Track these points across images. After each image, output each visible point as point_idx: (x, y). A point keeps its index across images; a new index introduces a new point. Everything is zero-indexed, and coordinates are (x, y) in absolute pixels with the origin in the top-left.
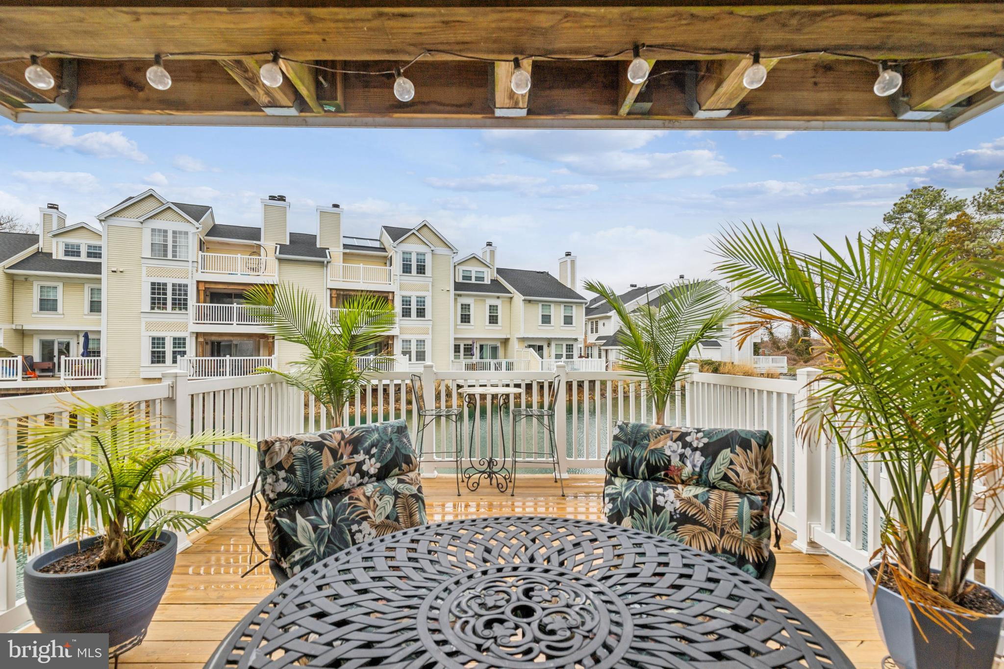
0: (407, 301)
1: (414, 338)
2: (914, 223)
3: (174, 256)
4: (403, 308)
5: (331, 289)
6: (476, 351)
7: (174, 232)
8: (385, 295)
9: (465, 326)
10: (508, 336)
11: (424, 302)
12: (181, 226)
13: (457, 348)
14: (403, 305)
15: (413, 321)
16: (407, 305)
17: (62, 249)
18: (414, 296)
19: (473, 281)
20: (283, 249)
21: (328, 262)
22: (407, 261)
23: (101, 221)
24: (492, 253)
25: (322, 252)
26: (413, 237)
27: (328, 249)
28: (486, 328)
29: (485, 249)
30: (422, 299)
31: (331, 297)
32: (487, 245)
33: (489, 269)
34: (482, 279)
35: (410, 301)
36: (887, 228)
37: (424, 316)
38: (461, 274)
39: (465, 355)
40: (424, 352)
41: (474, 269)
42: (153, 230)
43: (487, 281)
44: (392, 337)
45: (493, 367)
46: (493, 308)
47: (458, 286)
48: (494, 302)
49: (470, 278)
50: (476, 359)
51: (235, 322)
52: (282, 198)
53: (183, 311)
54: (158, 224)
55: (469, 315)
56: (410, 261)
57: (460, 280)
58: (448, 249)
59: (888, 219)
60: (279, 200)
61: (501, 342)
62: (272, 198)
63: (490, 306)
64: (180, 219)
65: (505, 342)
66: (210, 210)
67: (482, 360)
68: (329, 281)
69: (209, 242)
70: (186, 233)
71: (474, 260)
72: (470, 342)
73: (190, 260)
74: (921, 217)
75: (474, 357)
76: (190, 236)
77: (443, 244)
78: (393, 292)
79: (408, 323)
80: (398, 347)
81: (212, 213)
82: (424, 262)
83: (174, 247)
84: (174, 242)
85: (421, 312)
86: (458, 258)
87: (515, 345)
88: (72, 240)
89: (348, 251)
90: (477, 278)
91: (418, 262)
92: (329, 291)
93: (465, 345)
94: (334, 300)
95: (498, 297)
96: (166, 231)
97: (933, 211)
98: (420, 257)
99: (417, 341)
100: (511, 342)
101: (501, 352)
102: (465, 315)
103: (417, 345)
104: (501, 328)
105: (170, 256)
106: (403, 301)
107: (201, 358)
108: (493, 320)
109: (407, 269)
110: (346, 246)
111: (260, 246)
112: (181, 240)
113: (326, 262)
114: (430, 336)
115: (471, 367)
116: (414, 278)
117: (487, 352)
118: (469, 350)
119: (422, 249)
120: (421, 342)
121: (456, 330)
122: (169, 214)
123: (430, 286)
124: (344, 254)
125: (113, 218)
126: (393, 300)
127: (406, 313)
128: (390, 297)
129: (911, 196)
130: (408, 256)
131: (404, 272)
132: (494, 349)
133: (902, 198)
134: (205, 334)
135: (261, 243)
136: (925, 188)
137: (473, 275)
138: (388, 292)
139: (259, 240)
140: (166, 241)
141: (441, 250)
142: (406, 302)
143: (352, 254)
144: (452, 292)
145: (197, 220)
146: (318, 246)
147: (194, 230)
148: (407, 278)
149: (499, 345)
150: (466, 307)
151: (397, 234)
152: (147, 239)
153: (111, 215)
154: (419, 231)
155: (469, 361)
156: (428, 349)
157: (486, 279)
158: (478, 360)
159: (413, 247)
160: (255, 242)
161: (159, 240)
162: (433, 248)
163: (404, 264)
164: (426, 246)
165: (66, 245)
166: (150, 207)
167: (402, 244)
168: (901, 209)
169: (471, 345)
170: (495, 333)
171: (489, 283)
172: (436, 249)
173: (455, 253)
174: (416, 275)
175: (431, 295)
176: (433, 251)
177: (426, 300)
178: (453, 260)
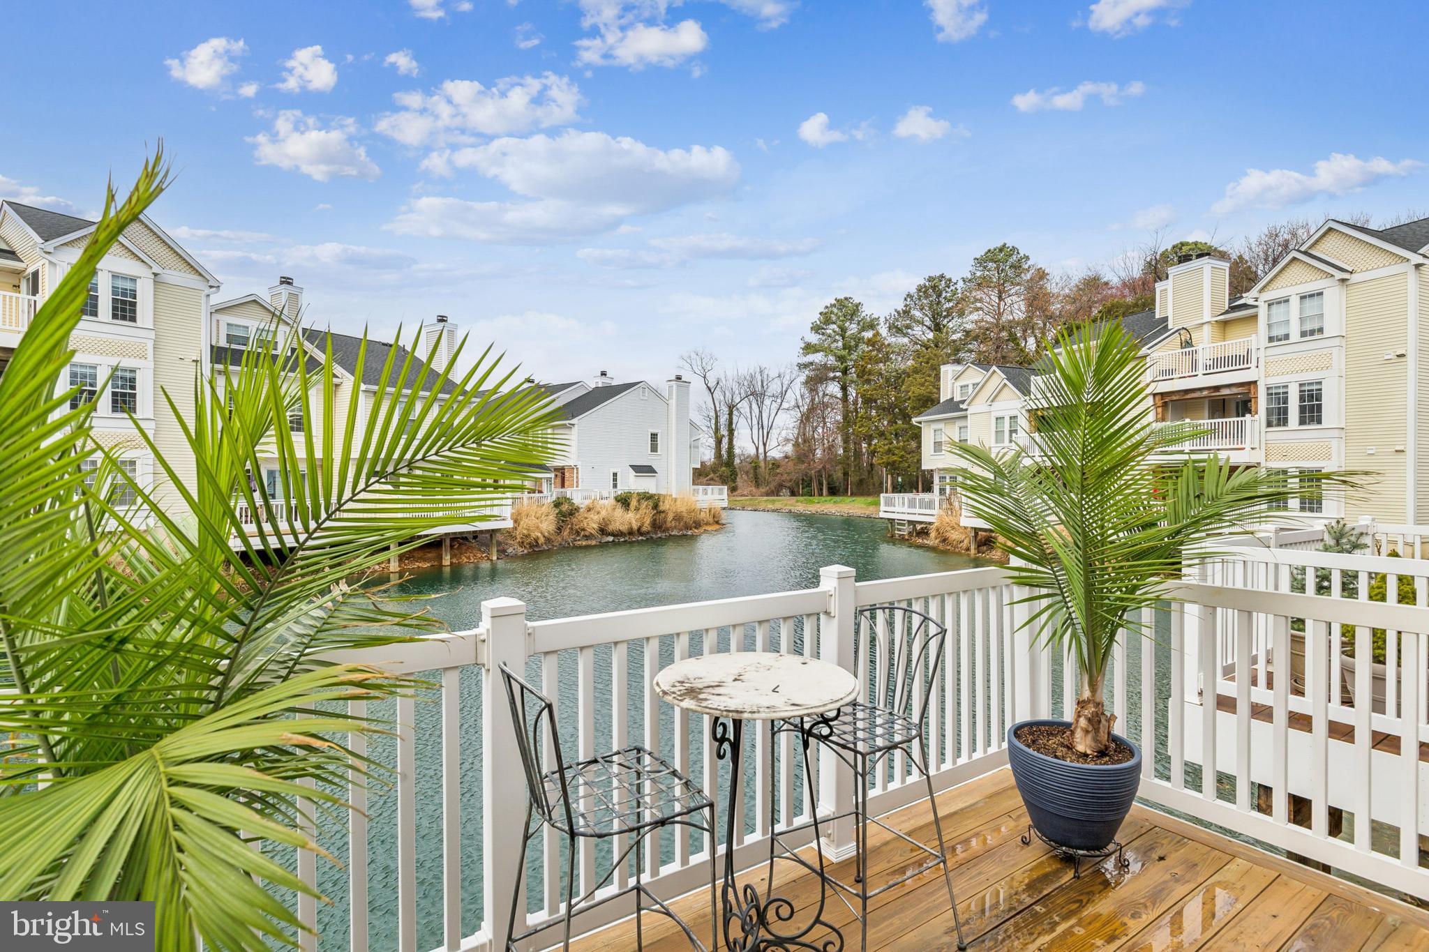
2: (837, 337)
18: (104, 365)
19: (252, 347)
24: (294, 298)
29: (276, 291)
30: (127, 375)
32: (282, 283)
33: (287, 329)
35: (93, 377)
36: (814, 338)
38: (225, 332)
41: (252, 323)
43: (283, 351)
47: (219, 355)
49: (243, 341)
57: (224, 343)
58: (197, 277)
59: (816, 329)
71: (255, 307)
74: (843, 330)
77: (182, 265)
82: (133, 297)
86: (217, 299)
90: (261, 343)
91: (115, 293)
97: (853, 326)
98: (121, 285)
106: (73, 375)
116: (106, 327)
119: (129, 267)
123: (150, 345)
129: (834, 305)
133: (827, 307)
136: (846, 299)
137: (252, 336)
141: (176, 276)
144: (207, 364)
157: (279, 346)
162: (156, 269)
164: (139, 263)
168: (826, 318)
172: (165, 271)
173: (211, 287)
174: (110, 319)
175: (152, 365)
176: (156, 275)
177: (138, 376)
178: (207, 301)
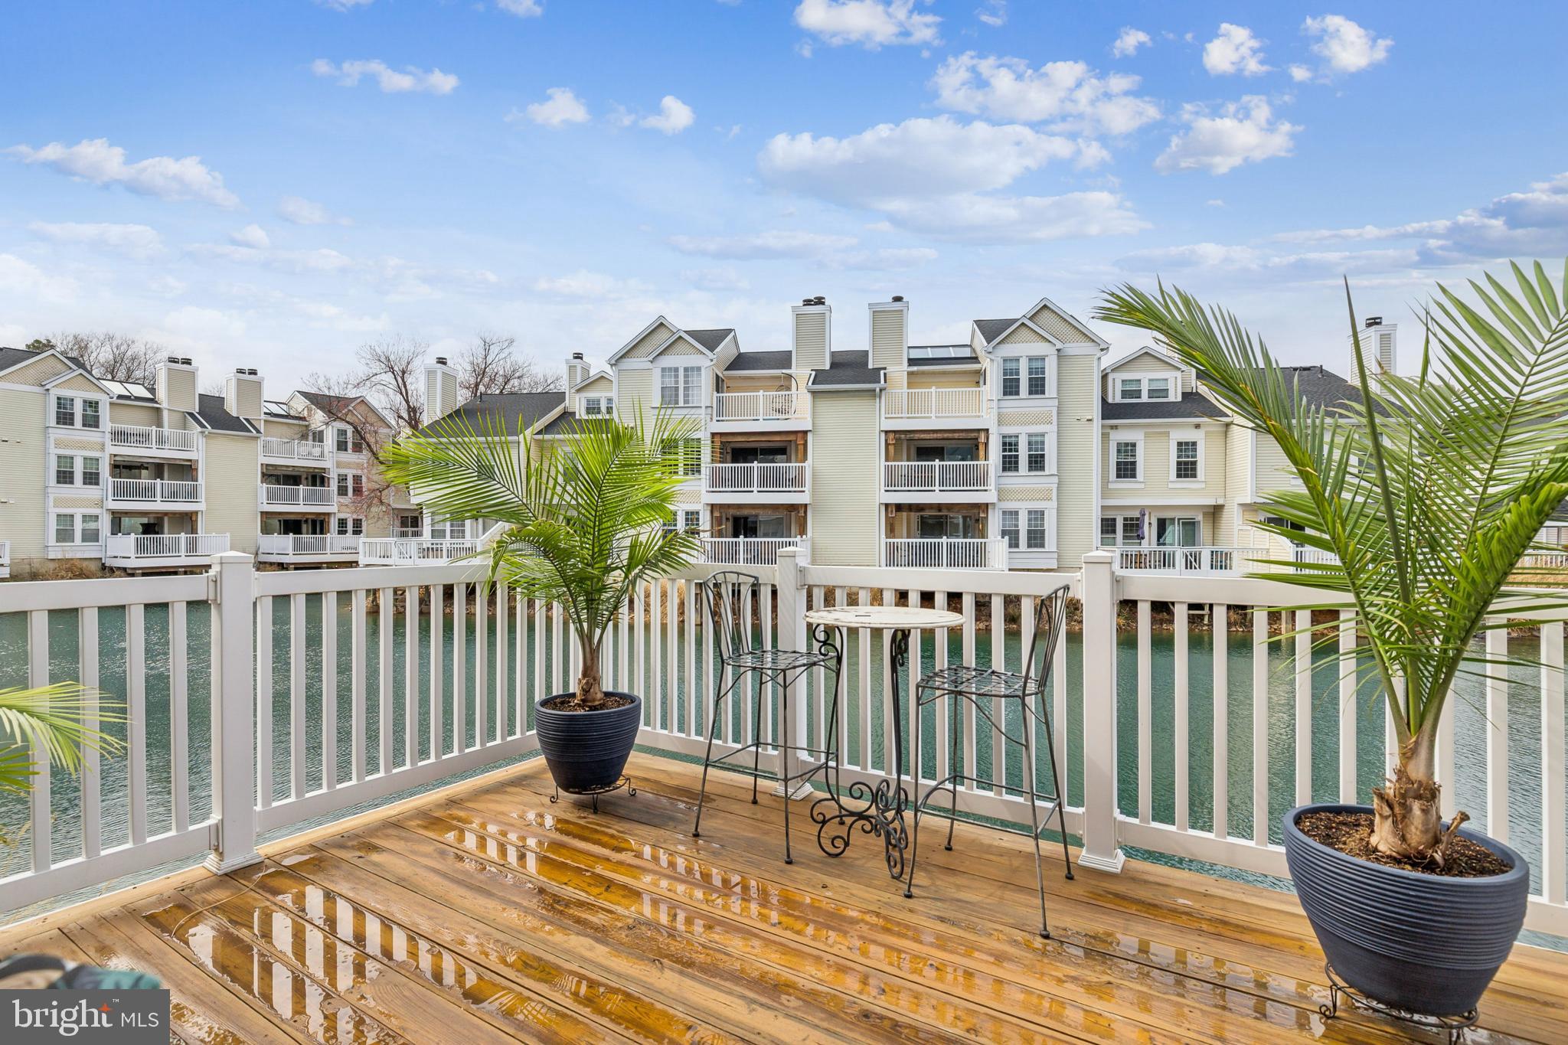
0: (1010, 444)
1: (1023, 507)
3: (686, 402)
4: (1004, 457)
5: (886, 432)
6: (1150, 531)
7: (686, 370)
8: (973, 435)
9: (1126, 484)
10: (1220, 502)
11: (1043, 443)
12: (693, 360)
13: (1108, 526)
14: (1004, 450)
15: (1023, 478)
16: (1010, 450)
17: (584, 404)
18: (1022, 433)
19: (1145, 398)
20: (820, 377)
21: (881, 390)
22: (1011, 374)
23: (612, 365)
25: (874, 375)
26: (1024, 330)
27: (885, 369)
28: (1171, 486)
30: (1039, 439)
31: (887, 445)
33: (1179, 374)
34: (1164, 392)
35: (1016, 444)
37: (1042, 468)
38: (1119, 388)
39: (1125, 537)
40: (1043, 532)
41: (1146, 377)
42: (663, 370)
43: (1175, 396)
44: (985, 507)
45: (1180, 561)
46: (1186, 448)
47: (1110, 411)
48: (1188, 435)
49: (1138, 394)
50: (1148, 544)
51: (755, 489)
52: (820, 301)
53: (697, 475)
54: (668, 361)
55: (1134, 463)
56: (1018, 374)
57: (1115, 397)
58: (1091, 344)
60: (816, 304)
61: (1205, 514)
62: (808, 302)
63: (1180, 444)
64: (692, 350)
65: (1215, 512)
66: (733, 333)
67: (1162, 548)
68: (883, 418)
69: (730, 378)
70: (699, 369)
71: (1147, 359)
72: (1136, 514)
73: (703, 405)
75: (1145, 542)
76: (703, 371)
77: (1079, 337)
78: (987, 430)
79: (1012, 480)
80: (994, 523)
81: (735, 337)
82: (1043, 373)
83: (686, 389)
84: (686, 382)
85: (1036, 462)
86: (1107, 361)
87: (1234, 521)
88: (592, 394)
89: (915, 368)
90: (1152, 393)
91: (1030, 373)
92: (883, 435)
93: (1125, 519)
94: (891, 449)
95: (1198, 426)
96: (676, 370)
98: (1035, 365)
99: (1030, 512)
100: (1226, 514)
101: (1204, 531)
102: (1126, 463)
103: (1029, 520)
104: (1203, 486)
105: (681, 404)
106: (1004, 444)
107: (717, 540)
108: (1186, 469)
109: (1010, 387)
110: (912, 362)
111: (790, 376)
112: (693, 379)
113: (878, 390)
114: (1054, 504)
115: (1137, 561)
116: (1024, 403)
117: (1174, 532)
118: (1133, 528)
119: (1038, 348)
120: (1037, 516)
121: (1105, 491)
122: (680, 346)
123: (1055, 411)
124: (910, 374)
125: (624, 360)
126: (986, 444)
127: (1010, 463)
128: (982, 439)
130: (1013, 365)
131: (1005, 394)
132: (1190, 526)
134: (722, 506)
135: (792, 371)
137: (1145, 389)
138: (979, 431)
139: (790, 367)
140: (677, 382)
141: (1075, 347)
142: (1009, 446)
143: (923, 373)
144: (1098, 421)
145: (712, 349)
146: (870, 366)
147: (707, 363)
148: (1011, 404)
149: (1200, 518)
150: (1127, 449)
151: (992, 330)
152: (656, 383)
153: (621, 357)
154: (1036, 319)
155: (1133, 549)
156: (1050, 526)
157: (1171, 393)
158: (1154, 547)
159: (1023, 349)
160: (784, 371)
161: (670, 382)
162: (1059, 345)
163: (1005, 380)
164: (1047, 344)
165: (588, 401)
166: (662, 339)
167: (1002, 346)
169: (1138, 519)
170: (1190, 495)
171: (1179, 399)
172: (1066, 345)
173: (1102, 350)
174: (1027, 396)
175: (1055, 429)
176: (1058, 350)
177: (1047, 439)
178: (1099, 365)
